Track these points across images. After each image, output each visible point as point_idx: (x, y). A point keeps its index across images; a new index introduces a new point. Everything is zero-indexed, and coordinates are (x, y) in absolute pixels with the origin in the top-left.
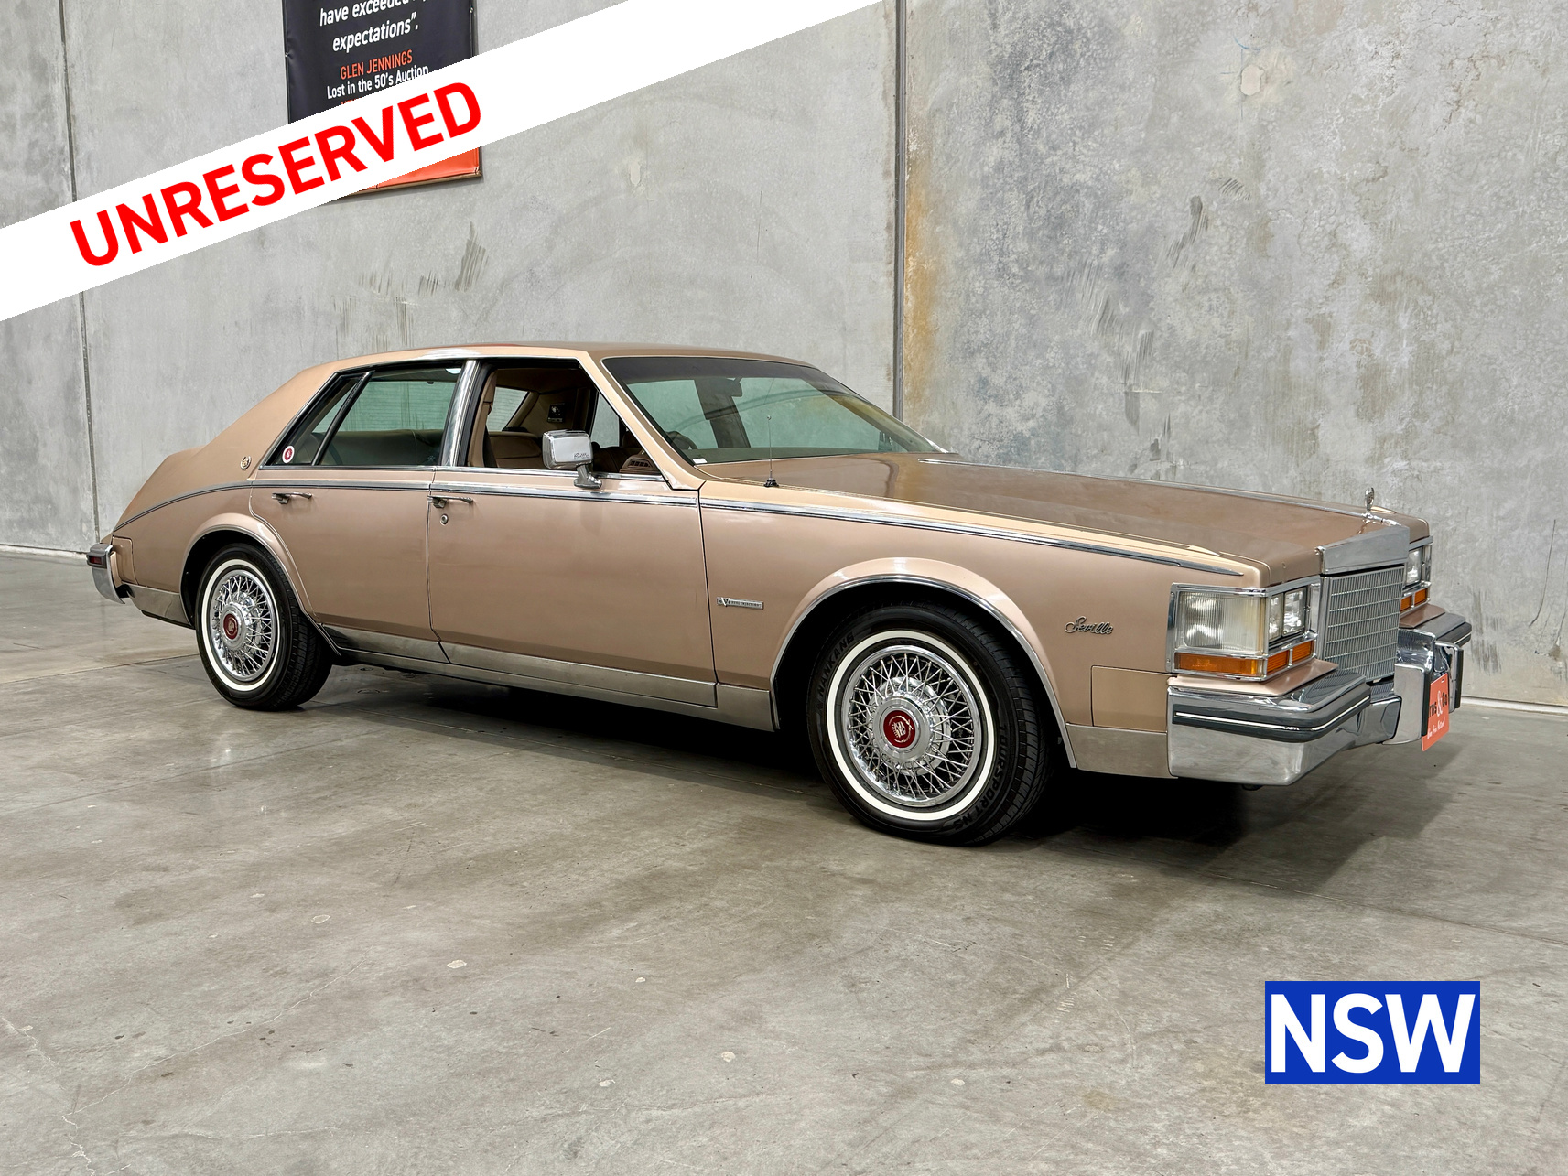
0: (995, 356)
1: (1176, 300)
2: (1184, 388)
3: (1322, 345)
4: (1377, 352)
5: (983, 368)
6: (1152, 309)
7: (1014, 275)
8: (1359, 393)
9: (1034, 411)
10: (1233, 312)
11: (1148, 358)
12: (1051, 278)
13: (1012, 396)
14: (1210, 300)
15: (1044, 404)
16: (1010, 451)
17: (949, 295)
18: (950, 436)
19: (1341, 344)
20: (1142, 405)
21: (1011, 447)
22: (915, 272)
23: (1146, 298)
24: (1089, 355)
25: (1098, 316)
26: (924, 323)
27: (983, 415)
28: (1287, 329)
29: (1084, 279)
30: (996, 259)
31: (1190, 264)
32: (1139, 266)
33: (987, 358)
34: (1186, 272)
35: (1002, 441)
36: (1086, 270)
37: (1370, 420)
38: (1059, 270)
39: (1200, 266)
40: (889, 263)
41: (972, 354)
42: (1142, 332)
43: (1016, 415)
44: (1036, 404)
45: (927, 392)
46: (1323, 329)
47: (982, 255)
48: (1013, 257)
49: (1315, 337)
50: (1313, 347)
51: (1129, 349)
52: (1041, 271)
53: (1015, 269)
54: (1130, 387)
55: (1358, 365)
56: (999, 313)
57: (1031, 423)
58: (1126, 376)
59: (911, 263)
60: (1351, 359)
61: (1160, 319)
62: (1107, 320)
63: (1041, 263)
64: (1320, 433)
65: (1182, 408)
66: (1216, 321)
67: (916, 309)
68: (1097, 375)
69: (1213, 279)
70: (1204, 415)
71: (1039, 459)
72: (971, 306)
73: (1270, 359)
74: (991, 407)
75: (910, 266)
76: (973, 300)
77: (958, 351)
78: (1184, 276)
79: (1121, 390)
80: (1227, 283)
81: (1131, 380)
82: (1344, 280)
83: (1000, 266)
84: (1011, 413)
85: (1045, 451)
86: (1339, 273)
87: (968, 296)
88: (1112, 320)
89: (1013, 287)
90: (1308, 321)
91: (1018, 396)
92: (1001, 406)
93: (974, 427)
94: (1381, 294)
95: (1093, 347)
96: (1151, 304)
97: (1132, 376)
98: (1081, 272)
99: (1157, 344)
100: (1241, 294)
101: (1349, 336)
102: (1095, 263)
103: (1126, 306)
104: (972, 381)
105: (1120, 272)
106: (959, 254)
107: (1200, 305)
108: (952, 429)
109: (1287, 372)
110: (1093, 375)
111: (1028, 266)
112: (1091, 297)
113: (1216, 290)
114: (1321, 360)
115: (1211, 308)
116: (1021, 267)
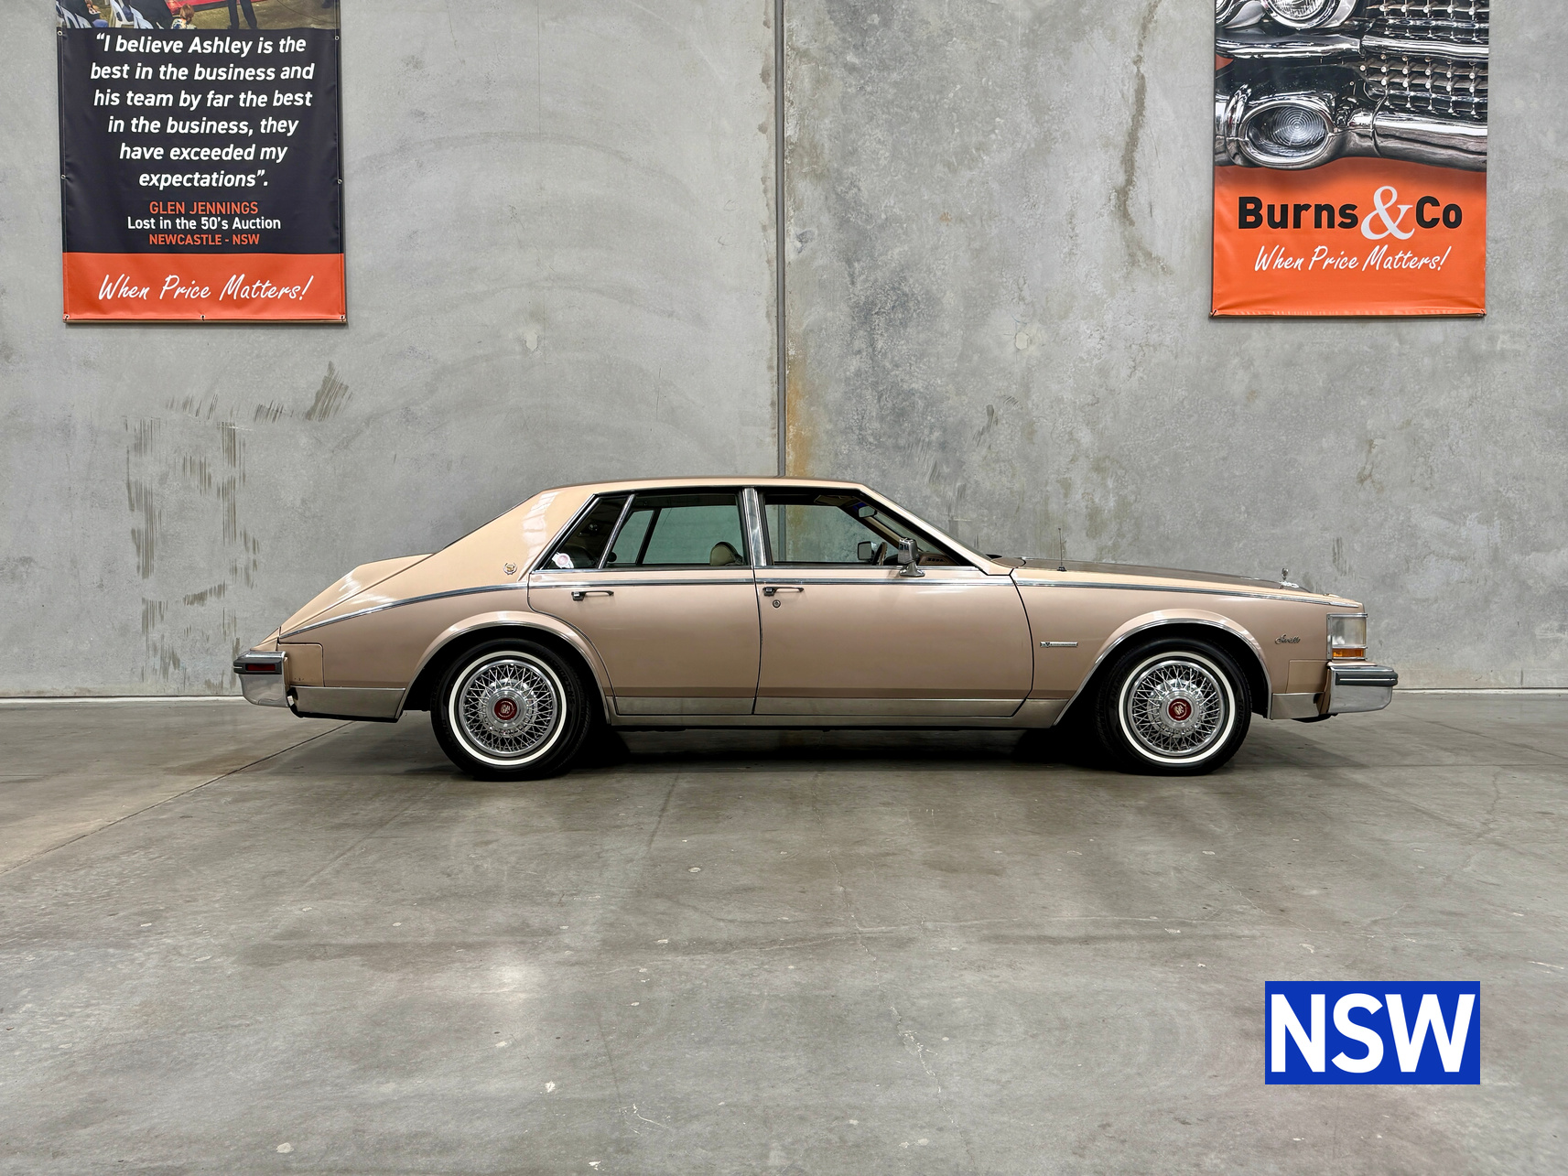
1: (979, 466)
2: (986, 519)
3: (1066, 495)
4: (1097, 500)
6: (964, 470)
7: (870, 443)
8: (1088, 523)
10: (1014, 475)
11: (963, 500)
12: (897, 447)
14: (1000, 467)
17: (822, 453)
18: (824, 548)
19: (1077, 495)
20: (960, 528)
22: (794, 436)
23: (961, 463)
24: (924, 497)
25: (929, 473)
28: (1046, 486)
29: (920, 448)
30: (857, 432)
31: (987, 444)
32: (955, 443)
34: (985, 450)
36: (921, 444)
37: (1094, 538)
38: (902, 442)
39: (993, 446)
40: (774, 428)
42: (958, 484)
45: (806, 518)
46: (1067, 486)
47: (846, 428)
48: (869, 432)
49: (1062, 491)
50: (1061, 496)
51: (951, 494)
52: (890, 442)
53: (871, 440)
54: (952, 518)
55: (1087, 507)
56: (860, 468)
58: (950, 510)
59: (791, 430)
60: (1083, 504)
61: (970, 477)
62: (936, 476)
63: (889, 437)
64: (1067, 545)
65: (985, 530)
66: (1004, 479)
67: (796, 461)
68: (930, 509)
69: (1002, 455)
70: (999, 535)
72: (839, 462)
73: (1037, 503)
75: (791, 431)
76: (841, 457)
78: (984, 451)
79: (946, 519)
80: (1010, 457)
81: (953, 513)
82: (1077, 459)
83: (860, 437)
86: (1074, 455)
87: (837, 454)
88: (939, 476)
89: (870, 451)
90: (1057, 481)
93: (843, 542)
94: (1098, 469)
95: (927, 492)
96: (964, 467)
97: (953, 511)
98: (917, 444)
99: (968, 492)
100: (1018, 464)
101: (1081, 491)
102: (927, 440)
103: (947, 467)
105: (943, 446)
106: (829, 427)
107: (994, 470)
108: (826, 543)
109: (1047, 510)
110: (927, 509)
111: (880, 438)
112: (925, 461)
113: (1004, 461)
114: (1066, 504)
115: (1001, 472)
116: (875, 438)
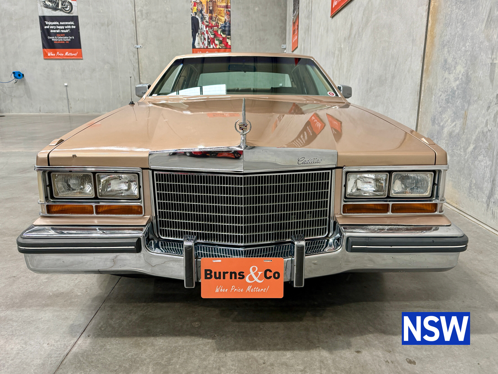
0: (450, 47)
5: (446, 54)
9: (459, 76)
13: (453, 68)
15: (462, 72)
16: (449, 97)
17: (441, 17)
18: (434, 89)
20: (496, 70)
21: (450, 95)
22: (433, 8)
25: (486, 19)
26: (433, 33)
27: (444, 78)
33: (448, 48)
35: (448, 92)
41: (444, 47)
43: (453, 78)
44: (460, 72)
45: (430, 68)
51: (495, 37)
54: (493, 60)
56: (454, 24)
57: (457, 82)
58: (492, 53)
62: (489, 21)
67: (431, 27)
68: (482, 53)
71: (457, 102)
74: (446, 75)
77: (440, 46)
79: (490, 62)
81: (494, 56)
84: (452, 77)
85: (460, 97)
87: (446, 16)
88: (491, 20)
91: (455, 67)
92: (449, 73)
93: (441, 85)
95: (482, 37)
97: (494, 53)
104: (443, 61)
108: (434, 86)
110: (480, 54)
112: (485, 8)
